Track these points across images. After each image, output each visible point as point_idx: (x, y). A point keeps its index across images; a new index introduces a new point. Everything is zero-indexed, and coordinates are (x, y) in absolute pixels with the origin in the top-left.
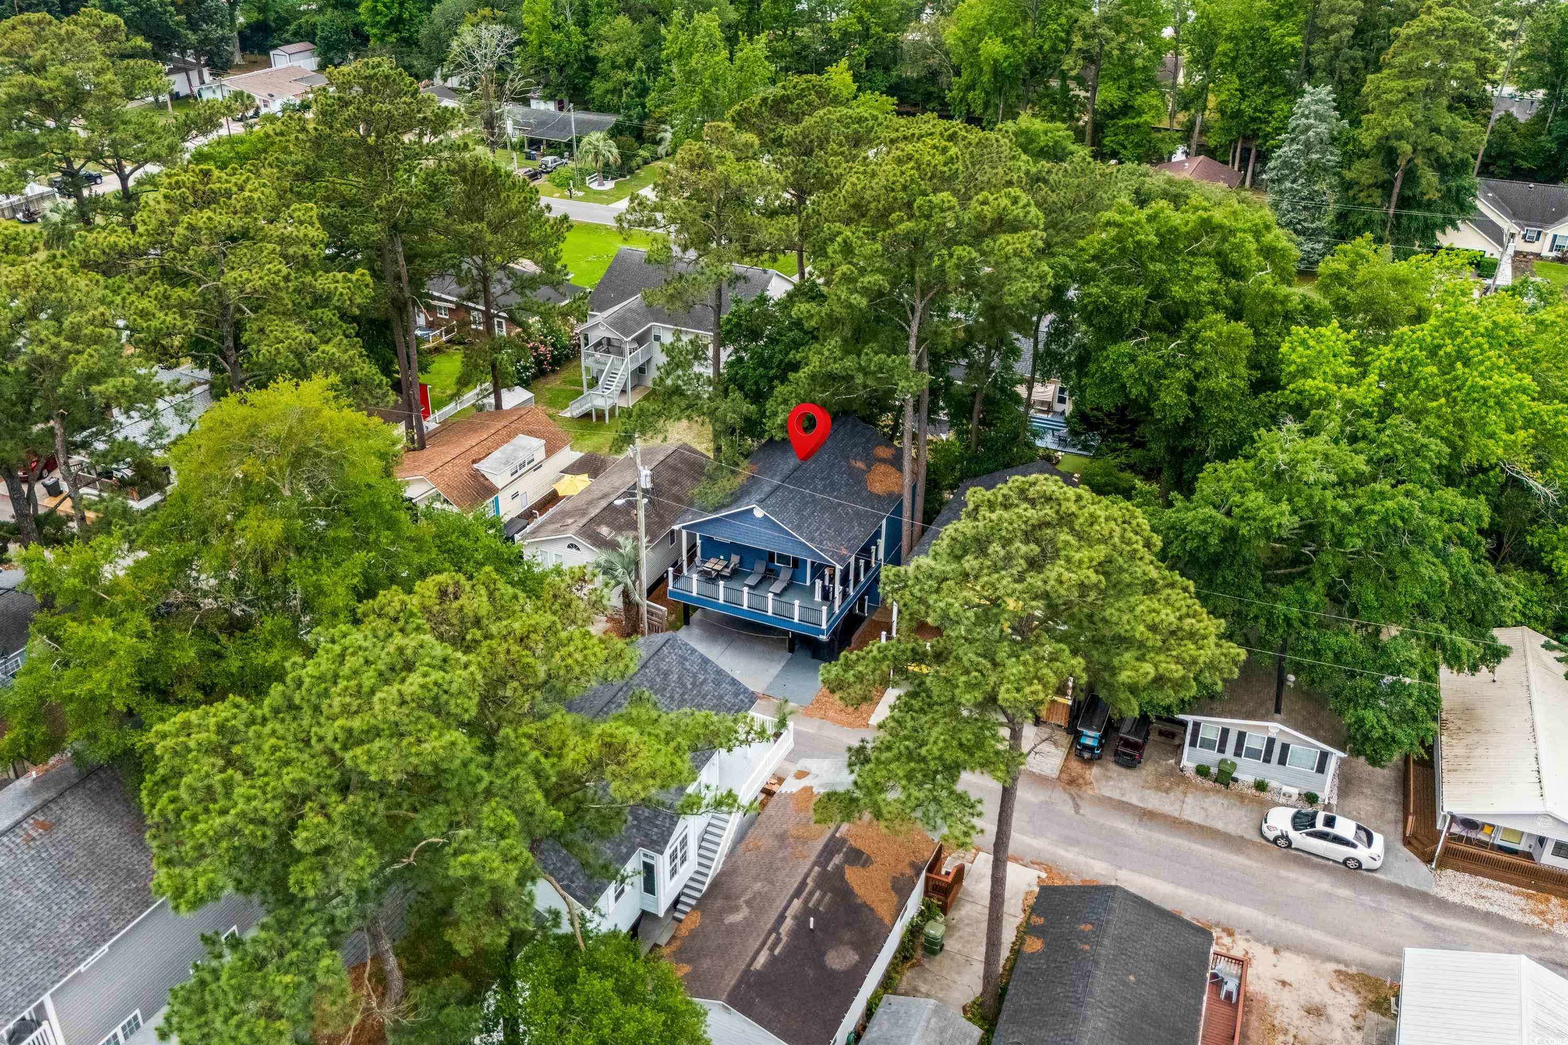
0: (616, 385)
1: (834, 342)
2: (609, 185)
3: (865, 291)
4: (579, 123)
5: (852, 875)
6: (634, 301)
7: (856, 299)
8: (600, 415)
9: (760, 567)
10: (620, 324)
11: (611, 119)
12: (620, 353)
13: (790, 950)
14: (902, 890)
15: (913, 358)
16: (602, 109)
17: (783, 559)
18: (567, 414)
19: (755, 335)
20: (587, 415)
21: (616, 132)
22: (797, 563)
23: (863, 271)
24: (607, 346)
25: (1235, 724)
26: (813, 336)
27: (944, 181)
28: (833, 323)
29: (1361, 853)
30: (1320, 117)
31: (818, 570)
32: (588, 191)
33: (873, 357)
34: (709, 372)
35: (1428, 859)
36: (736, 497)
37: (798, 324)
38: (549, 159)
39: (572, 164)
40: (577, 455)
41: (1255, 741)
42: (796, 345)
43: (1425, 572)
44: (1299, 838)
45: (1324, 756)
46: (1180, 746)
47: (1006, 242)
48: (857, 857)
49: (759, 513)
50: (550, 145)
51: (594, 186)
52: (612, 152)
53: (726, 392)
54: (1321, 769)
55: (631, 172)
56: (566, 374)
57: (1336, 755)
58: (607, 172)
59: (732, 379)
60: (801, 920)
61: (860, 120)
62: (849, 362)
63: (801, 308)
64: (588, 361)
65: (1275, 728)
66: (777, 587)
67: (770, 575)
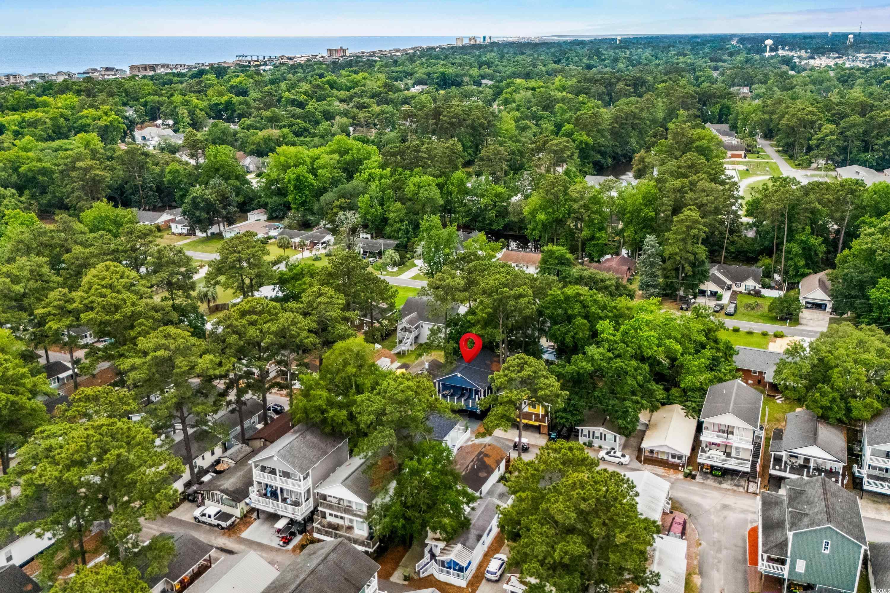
0: (409, 342)
1: (479, 326)
2: (396, 269)
3: (486, 313)
4: (384, 244)
5: (486, 459)
6: (414, 314)
7: (484, 315)
8: (404, 352)
9: (460, 393)
10: (411, 322)
11: (394, 242)
12: (410, 332)
13: (470, 472)
14: (498, 463)
15: (501, 330)
16: (390, 238)
17: (466, 389)
18: (393, 352)
19: (456, 325)
20: (399, 353)
21: (397, 248)
22: (471, 390)
23: (486, 308)
24: (405, 329)
25: (592, 429)
26: (474, 325)
27: (505, 285)
28: (478, 321)
29: (622, 460)
30: (653, 246)
31: (477, 392)
32: (388, 272)
33: (489, 330)
34: (443, 336)
35: (640, 462)
36: (453, 371)
37: (469, 321)
38: (372, 259)
39: (381, 261)
40: (400, 364)
41: (597, 434)
42: (469, 327)
43: (629, 382)
44: (607, 458)
45: (615, 437)
46: (578, 436)
47: (523, 300)
48: (487, 455)
49: (459, 375)
50: (371, 253)
51: (390, 270)
52: (397, 257)
53: (448, 342)
54: (615, 441)
55: (404, 264)
56: (390, 339)
57: (618, 436)
58: (395, 264)
59: (450, 338)
60: (473, 466)
61: (485, 265)
62: (483, 332)
63: (470, 317)
64: (399, 335)
65: (602, 430)
66: (465, 398)
67: (462, 395)
